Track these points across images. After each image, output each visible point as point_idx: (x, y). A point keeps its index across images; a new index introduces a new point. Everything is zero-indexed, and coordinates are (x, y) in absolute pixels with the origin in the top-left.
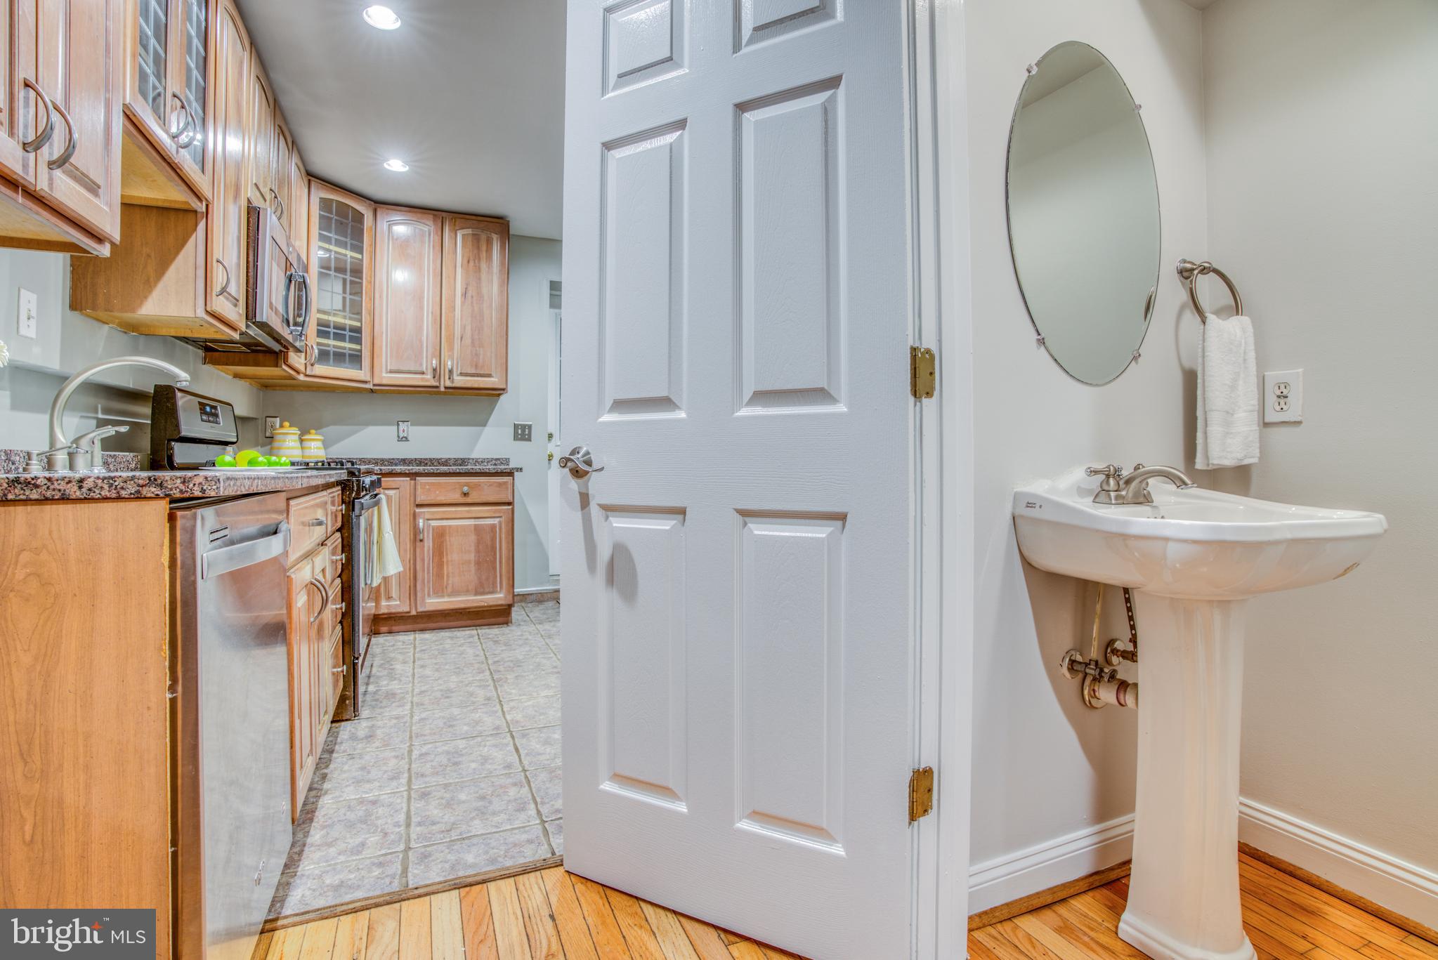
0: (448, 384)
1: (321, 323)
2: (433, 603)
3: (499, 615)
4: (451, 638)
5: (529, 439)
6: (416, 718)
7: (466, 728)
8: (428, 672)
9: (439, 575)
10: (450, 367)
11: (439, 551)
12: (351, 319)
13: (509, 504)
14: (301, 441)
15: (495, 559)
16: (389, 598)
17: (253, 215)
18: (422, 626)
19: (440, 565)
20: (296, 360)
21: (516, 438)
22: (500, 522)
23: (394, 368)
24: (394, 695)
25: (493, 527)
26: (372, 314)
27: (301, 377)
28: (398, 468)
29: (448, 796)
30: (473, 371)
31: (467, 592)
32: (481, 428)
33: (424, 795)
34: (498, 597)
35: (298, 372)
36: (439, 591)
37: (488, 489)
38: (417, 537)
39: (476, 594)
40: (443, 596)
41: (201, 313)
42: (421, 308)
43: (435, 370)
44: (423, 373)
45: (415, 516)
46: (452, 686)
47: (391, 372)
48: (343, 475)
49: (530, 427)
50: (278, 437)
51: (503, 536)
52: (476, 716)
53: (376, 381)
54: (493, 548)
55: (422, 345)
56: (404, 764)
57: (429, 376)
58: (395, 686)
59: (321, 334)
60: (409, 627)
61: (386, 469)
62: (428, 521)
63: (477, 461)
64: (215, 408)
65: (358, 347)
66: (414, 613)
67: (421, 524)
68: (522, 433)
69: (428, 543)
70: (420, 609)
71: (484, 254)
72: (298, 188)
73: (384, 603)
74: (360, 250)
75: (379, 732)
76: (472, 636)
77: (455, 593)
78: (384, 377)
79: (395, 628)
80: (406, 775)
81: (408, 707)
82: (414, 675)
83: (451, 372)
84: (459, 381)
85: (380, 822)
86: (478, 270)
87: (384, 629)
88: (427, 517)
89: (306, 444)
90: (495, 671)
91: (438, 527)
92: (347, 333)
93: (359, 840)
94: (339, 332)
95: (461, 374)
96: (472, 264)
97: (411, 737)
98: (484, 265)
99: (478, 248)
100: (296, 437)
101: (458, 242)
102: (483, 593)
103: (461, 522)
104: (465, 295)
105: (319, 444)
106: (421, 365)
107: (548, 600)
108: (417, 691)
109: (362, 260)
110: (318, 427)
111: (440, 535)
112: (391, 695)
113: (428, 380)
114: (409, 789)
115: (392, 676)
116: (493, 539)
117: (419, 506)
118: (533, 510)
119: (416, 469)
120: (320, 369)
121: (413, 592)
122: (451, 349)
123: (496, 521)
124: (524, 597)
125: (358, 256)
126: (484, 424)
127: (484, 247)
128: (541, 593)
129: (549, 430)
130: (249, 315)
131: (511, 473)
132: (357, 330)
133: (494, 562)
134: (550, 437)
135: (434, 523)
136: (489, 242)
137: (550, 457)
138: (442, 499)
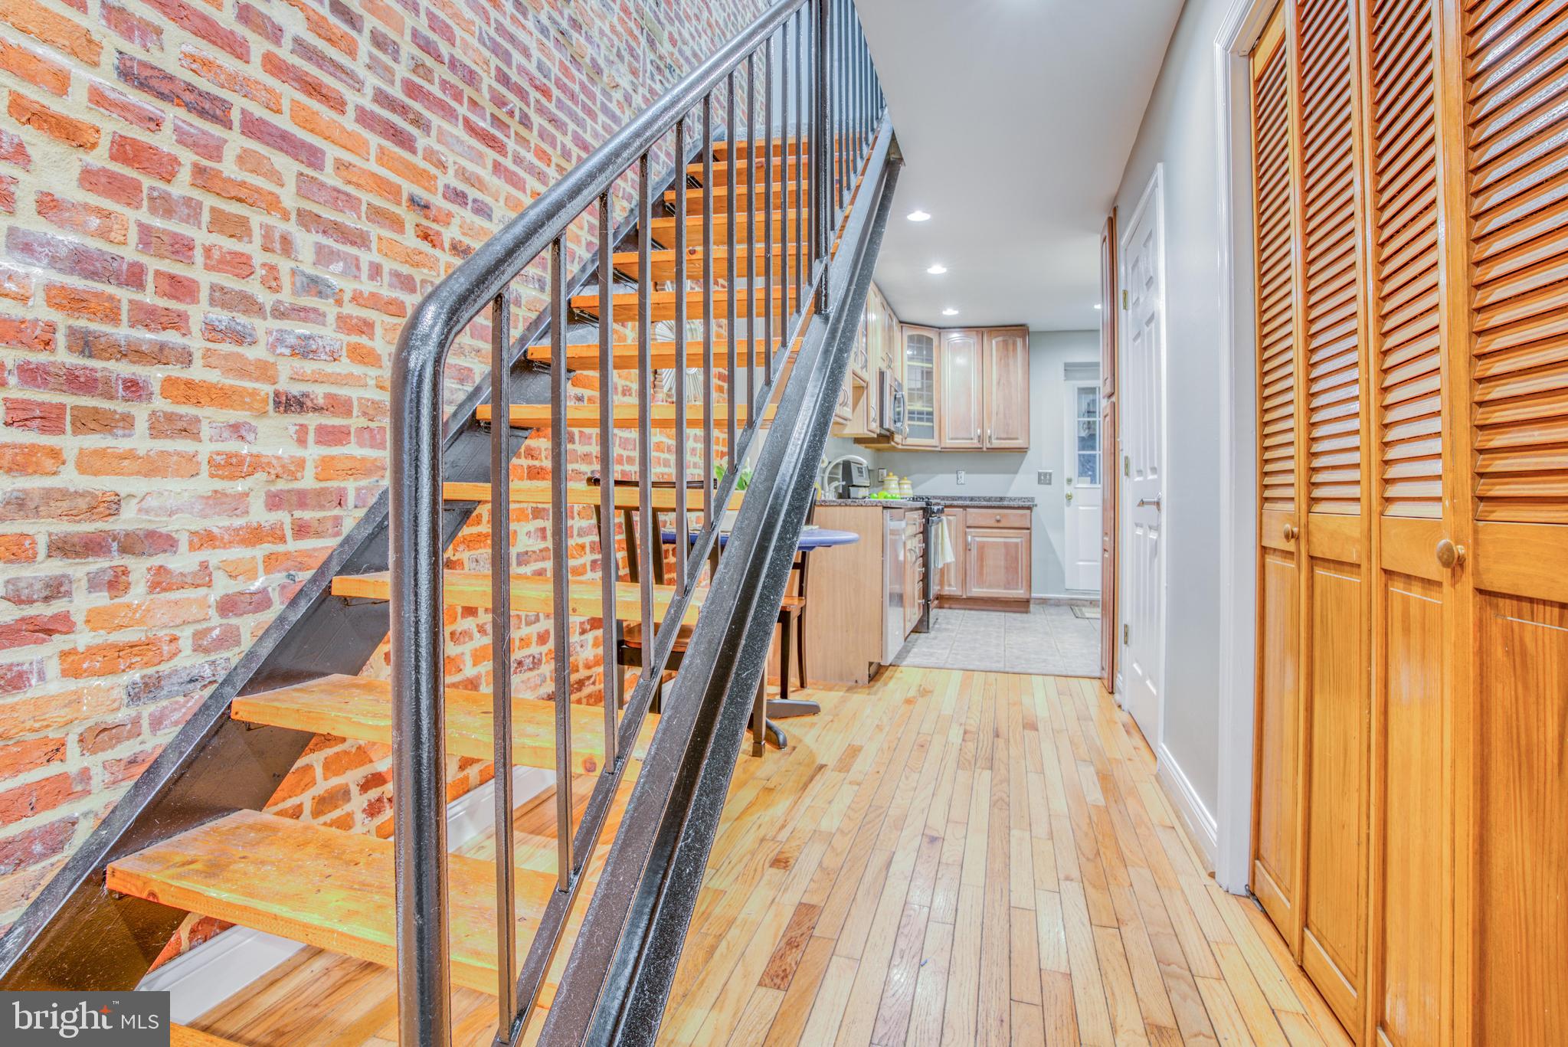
0: (989, 446)
1: (911, 412)
2: (976, 591)
3: (1022, 605)
4: (987, 615)
5: (1050, 484)
6: (958, 637)
7: (982, 642)
9: (981, 573)
10: (989, 434)
11: (981, 558)
12: (926, 406)
13: (1028, 529)
14: (900, 484)
15: (1019, 566)
16: (950, 585)
17: (882, 374)
18: (969, 606)
19: (981, 567)
20: (898, 438)
21: (1040, 482)
22: (1022, 541)
23: (954, 437)
25: (1016, 544)
26: (939, 402)
27: (900, 447)
28: (955, 503)
30: (1005, 436)
31: (998, 586)
32: (1012, 475)
34: (1019, 593)
35: (899, 444)
36: (981, 583)
37: (1013, 517)
38: (967, 548)
39: (1006, 588)
40: (983, 588)
41: (866, 431)
42: (970, 395)
43: (979, 437)
44: (972, 439)
45: (965, 534)
46: (981, 630)
47: (952, 439)
48: (923, 504)
49: (1050, 474)
50: (887, 482)
51: (1024, 550)
52: (990, 640)
53: (943, 446)
54: (1017, 559)
55: (970, 421)
56: (949, 646)
57: (976, 441)
58: (949, 627)
59: (910, 419)
60: (963, 606)
61: (948, 503)
62: (974, 537)
63: (1011, 499)
64: (861, 468)
65: (931, 424)
66: (964, 596)
67: (969, 540)
68: (1044, 479)
69: (974, 552)
70: (969, 595)
71: (1011, 353)
72: (897, 334)
73: (946, 588)
74: (930, 361)
75: (939, 638)
76: (1000, 614)
77: (990, 586)
78: (948, 443)
79: (953, 606)
81: (955, 633)
82: (961, 625)
83: (990, 437)
84: (996, 443)
86: (1007, 365)
87: (946, 606)
88: (973, 535)
89: (903, 485)
90: (1008, 629)
91: (980, 542)
92: (925, 416)
94: (920, 415)
95: (997, 439)
96: (1003, 361)
97: (954, 641)
98: (1011, 362)
99: (1007, 350)
100: (897, 482)
101: (994, 344)
102: (1009, 589)
103: (996, 538)
104: (998, 383)
105: (910, 486)
106: (970, 433)
107: (1062, 604)
108: (961, 629)
109: (932, 367)
110: (909, 475)
111: (982, 547)
112: (947, 629)
113: (975, 443)
115: (948, 623)
116: (1017, 552)
117: (968, 527)
118: (1053, 537)
119: (968, 503)
120: (910, 441)
121: (964, 583)
122: (990, 421)
123: (1018, 540)
124: (1044, 602)
125: (930, 366)
126: (1016, 472)
127: (1011, 348)
128: (1059, 600)
129: (1066, 476)
130: (881, 425)
131: (1029, 508)
132: (930, 414)
133: (1017, 569)
134: (1069, 481)
135: (977, 539)
136: (1014, 344)
137: (1069, 497)
138: (983, 524)
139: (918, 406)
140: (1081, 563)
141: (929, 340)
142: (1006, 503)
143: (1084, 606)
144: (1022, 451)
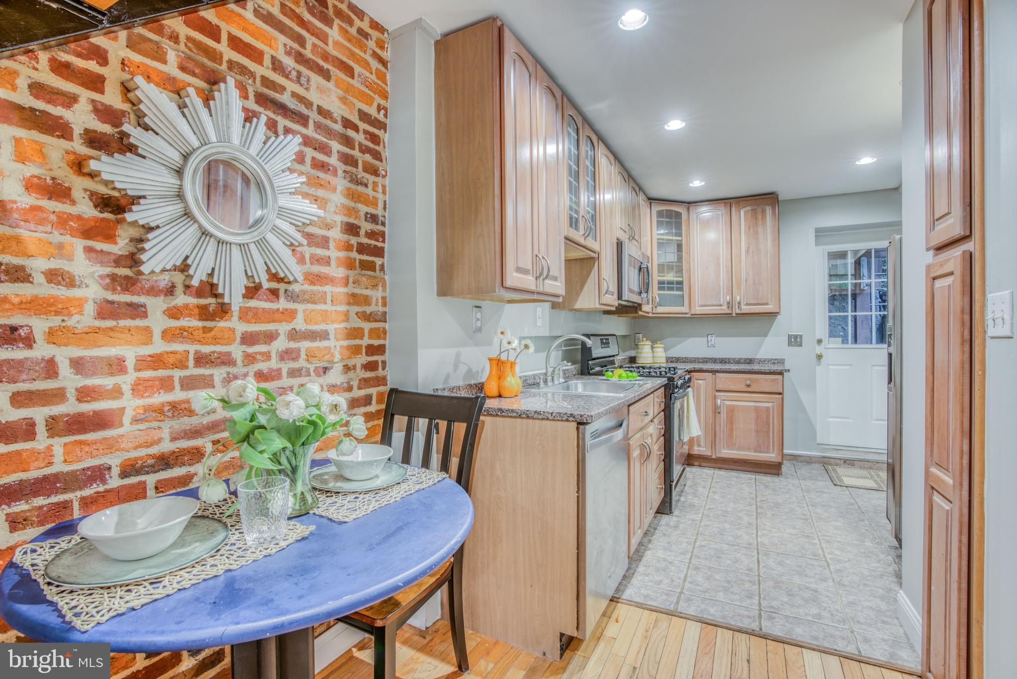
0: (738, 311)
1: (660, 283)
2: (726, 453)
3: (773, 469)
4: (737, 477)
5: (801, 345)
6: (703, 524)
7: (730, 538)
8: (717, 497)
9: (731, 436)
10: (738, 300)
12: (676, 277)
13: (780, 394)
14: (652, 348)
15: (769, 430)
16: (699, 445)
17: (620, 245)
18: (720, 466)
19: (731, 430)
20: (646, 308)
21: (790, 344)
22: (773, 406)
23: (703, 303)
24: (694, 506)
25: (768, 409)
26: (689, 271)
27: (650, 315)
28: (705, 366)
29: (709, 573)
30: (755, 302)
31: (749, 449)
32: (762, 338)
33: (697, 568)
34: (771, 456)
35: (648, 313)
36: (730, 446)
37: (765, 383)
38: (716, 411)
39: (755, 452)
40: (733, 450)
42: (719, 264)
43: (728, 303)
44: (721, 306)
45: (715, 397)
46: (729, 509)
47: (701, 306)
49: (801, 336)
50: (640, 347)
51: (775, 416)
52: (739, 533)
53: (693, 313)
54: (768, 423)
55: (720, 288)
56: (690, 547)
57: (725, 307)
58: (696, 501)
59: (660, 289)
60: (712, 465)
61: (697, 366)
62: (724, 401)
63: (761, 361)
64: (608, 339)
65: (681, 293)
66: (714, 457)
67: (719, 403)
68: (795, 341)
69: (724, 415)
70: (719, 455)
71: (760, 221)
72: (645, 210)
73: (696, 448)
74: (680, 235)
75: (681, 526)
76: (751, 479)
77: (740, 449)
78: (698, 310)
79: (703, 464)
80: (690, 554)
81: (700, 515)
82: (708, 497)
83: (739, 303)
84: (745, 309)
85: (671, 574)
86: (756, 233)
87: (696, 463)
88: (723, 398)
89: (655, 350)
90: (760, 507)
91: (730, 405)
92: (675, 286)
93: (660, 579)
94: (670, 286)
95: (747, 304)
96: (752, 230)
97: (697, 534)
98: (760, 230)
99: (756, 218)
100: (649, 347)
101: (742, 215)
102: (760, 452)
103: (746, 403)
104: (747, 252)
105: (662, 350)
106: (720, 300)
107: (815, 463)
108: (707, 507)
109: (681, 241)
110: (661, 339)
111: (731, 410)
112: (692, 506)
113: (725, 309)
114: (690, 562)
115: (695, 495)
116: (768, 417)
117: (717, 391)
118: (804, 397)
119: (717, 366)
120: (660, 309)
121: (713, 444)
122: (739, 288)
123: (770, 405)
124: (795, 458)
125: (680, 238)
126: (766, 335)
127: (760, 217)
128: (810, 457)
129: (818, 337)
130: (620, 297)
131: (781, 373)
132: (681, 283)
133: (768, 432)
134: (820, 342)
135: (727, 403)
136: (763, 212)
137: (819, 357)
138: (733, 388)
139: (670, 277)
140: (831, 419)
141: (678, 215)
142: (756, 367)
143: (837, 465)
144: (773, 315)
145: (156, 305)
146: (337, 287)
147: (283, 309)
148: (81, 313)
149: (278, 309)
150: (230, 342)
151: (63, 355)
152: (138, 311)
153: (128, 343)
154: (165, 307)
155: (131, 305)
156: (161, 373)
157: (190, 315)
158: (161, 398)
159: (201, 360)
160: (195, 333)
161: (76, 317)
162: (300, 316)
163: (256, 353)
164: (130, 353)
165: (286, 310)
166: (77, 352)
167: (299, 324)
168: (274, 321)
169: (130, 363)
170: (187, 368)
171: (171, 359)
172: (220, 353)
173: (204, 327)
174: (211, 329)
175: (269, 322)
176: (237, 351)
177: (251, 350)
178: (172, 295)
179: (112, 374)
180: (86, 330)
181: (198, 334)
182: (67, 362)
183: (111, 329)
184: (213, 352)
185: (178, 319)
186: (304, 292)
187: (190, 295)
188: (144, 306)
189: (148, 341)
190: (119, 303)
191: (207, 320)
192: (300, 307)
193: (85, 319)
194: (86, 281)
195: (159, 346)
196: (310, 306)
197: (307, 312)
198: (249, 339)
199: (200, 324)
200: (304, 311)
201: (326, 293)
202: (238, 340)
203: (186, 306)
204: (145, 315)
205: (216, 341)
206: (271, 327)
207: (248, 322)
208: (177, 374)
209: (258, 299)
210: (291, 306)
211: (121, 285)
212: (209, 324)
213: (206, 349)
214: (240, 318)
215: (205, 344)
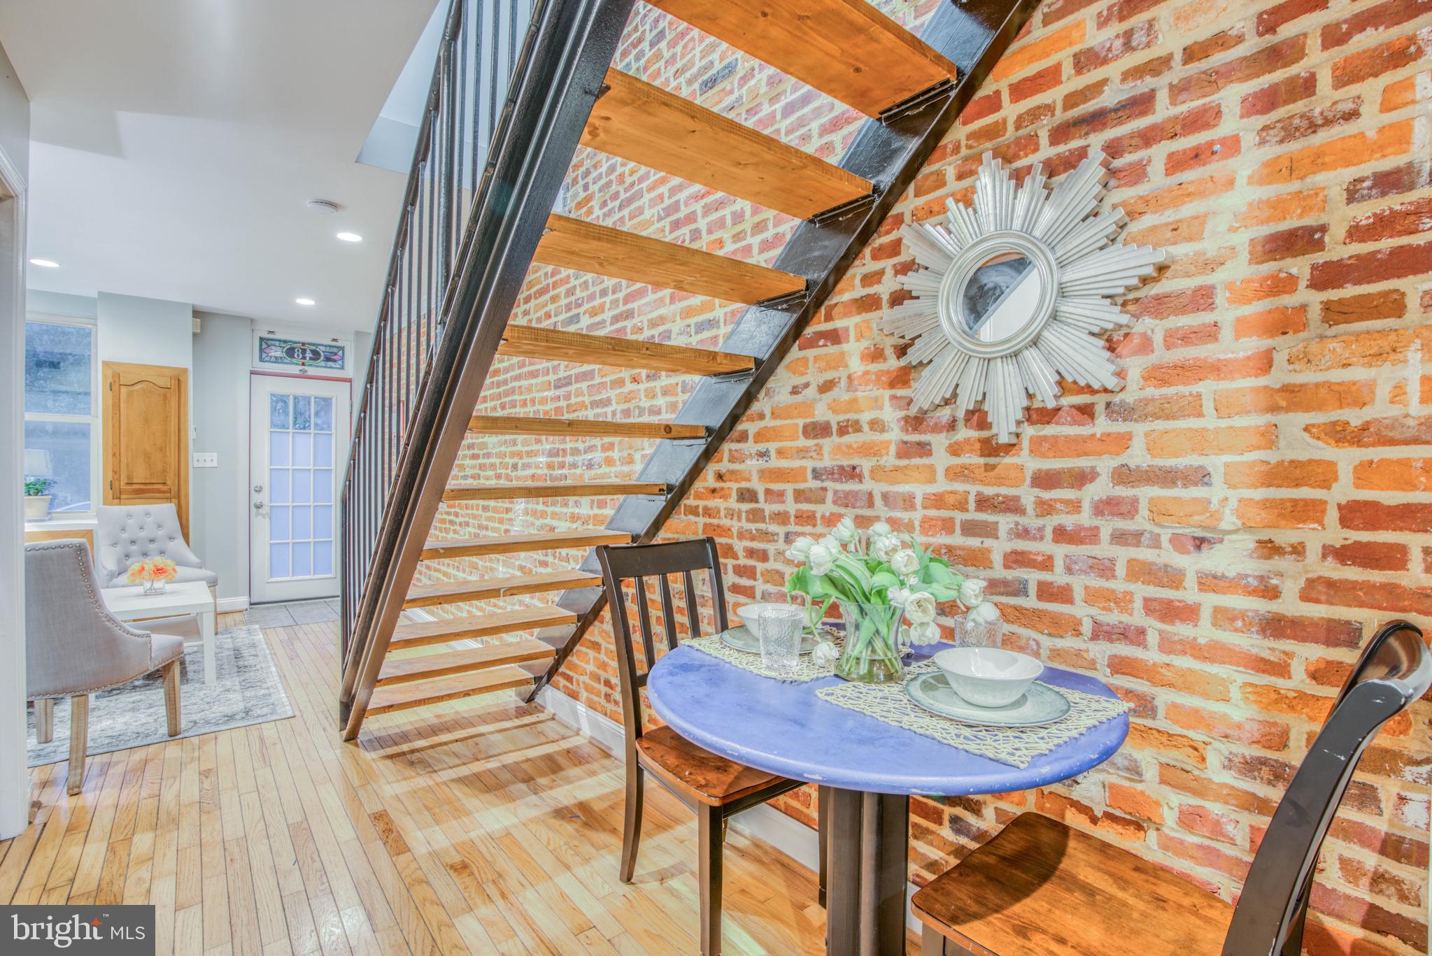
145: (939, 442)
146: (1233, 379)
147: (1103, 434)
148: (887, 454)
149: (1093, 435)
150: (1017, 483)
151: (878, 488)
152: (923, 449)
153: (917, 481)
154: (947, 443)
155: (919, 444)
156: (944, 513)
157: (971, 451)
158: (942, 539)
159: (983, 503)
160: (976, 471)
161: (885, 458)
162: (1138, 444)
163: (1055, 500)
164: (919, 491)
165: (1109, 435)
166: (886, 487)
167: (1137, 456)
168: (1086, 454)
169: (918, 501)
170: (967, 510)
171: (951, 500)
172: (1005, 497)
173: (986, 465)
174: (993, 467)
175: (1079, 455)
176: (1028, 496)
177: (1047, 495)
178: (954, 430)
179: (906, 509)
180: (891, 468)
181: (980, 473)
182: (880, 495)
183: (906, 467)
184: (998, 495)
185: (958, 455)
186: (1147, 402)
187: (971, 428)
188: (929, 444)
189: (932, 480)
190: (911, 443)
191: (989, 455)
192: (1138, 429)
193: (890, 460)
194: (892, 425)
195: (942, 485)
196: (1160, 425)
197: (1154, 435)
198: (1044, 480)
199: (982, 461)
200: (1147, 435)
201: (1199, 396)
202: (1028, 480)
203: (967, 441)
204: (929, 454)
205: (1000, 481)
206: (1083, 463)
207: (1043, 456)
208: (959, 516)
209: (1057, 424)
210: (1120, 427)
211: (911, 426)
212: (992, 460)
213: (989, 491)
214: (1031, 451)
215: (988, 485)
